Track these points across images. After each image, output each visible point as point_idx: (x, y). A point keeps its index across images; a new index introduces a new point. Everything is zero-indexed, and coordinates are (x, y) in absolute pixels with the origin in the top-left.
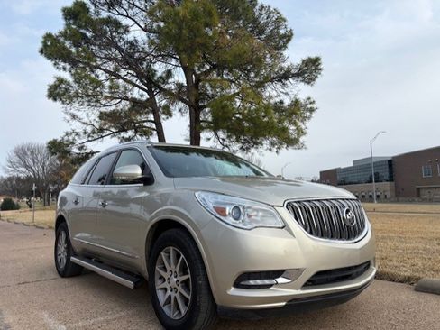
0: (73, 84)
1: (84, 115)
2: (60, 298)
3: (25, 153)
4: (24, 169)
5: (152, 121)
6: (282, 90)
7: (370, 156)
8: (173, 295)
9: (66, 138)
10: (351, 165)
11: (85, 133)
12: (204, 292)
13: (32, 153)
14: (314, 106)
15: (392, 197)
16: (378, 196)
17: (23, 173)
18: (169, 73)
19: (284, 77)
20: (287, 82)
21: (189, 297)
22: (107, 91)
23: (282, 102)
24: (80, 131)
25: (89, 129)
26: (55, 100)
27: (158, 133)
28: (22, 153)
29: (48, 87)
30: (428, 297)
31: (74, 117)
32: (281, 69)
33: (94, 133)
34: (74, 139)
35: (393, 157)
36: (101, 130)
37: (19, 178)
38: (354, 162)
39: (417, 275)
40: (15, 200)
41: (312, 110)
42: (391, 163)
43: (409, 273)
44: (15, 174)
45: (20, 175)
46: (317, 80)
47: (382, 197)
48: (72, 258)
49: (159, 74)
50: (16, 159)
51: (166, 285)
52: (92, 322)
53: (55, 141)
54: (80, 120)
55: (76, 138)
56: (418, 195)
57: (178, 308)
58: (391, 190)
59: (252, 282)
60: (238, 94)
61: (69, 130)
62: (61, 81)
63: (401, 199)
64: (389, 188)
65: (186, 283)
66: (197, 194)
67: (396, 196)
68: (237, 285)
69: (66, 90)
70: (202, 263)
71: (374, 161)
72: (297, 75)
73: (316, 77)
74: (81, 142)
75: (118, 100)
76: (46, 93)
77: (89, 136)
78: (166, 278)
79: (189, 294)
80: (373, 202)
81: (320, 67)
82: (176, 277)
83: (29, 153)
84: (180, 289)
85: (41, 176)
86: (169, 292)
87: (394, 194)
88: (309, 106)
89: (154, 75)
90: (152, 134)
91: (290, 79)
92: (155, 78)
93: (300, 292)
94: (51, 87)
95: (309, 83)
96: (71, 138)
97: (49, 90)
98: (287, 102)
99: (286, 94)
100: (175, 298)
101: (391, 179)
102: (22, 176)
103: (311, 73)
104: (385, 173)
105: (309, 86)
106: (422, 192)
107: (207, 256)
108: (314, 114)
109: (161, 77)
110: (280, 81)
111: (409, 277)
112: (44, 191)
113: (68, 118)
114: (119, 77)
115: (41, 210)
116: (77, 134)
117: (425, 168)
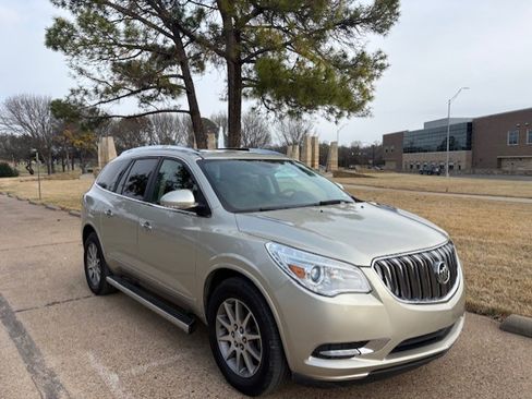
0: (78, 28)
1: (95, 70)
2: (101, 330)
3: (18, 107)
4: (20, 127)
5: (179, 76)
6: (346, 40)
7: (446, 117)
8: (238, 350)
9: (72, 98)
10: (422, 127)
11: (96, 91)
12: (277, 357)
13: (28, 107)
14: (385, 62)
15: (467, 168)
16: (451, 167)
17: (18, 131)
18: (201, 14)
19: (349, 22)
20: (353, 30)
21: (259, 359)
22: (123, 38)
23: (345, 56)
24: (91, 89)
25: (102, 88)
26: (56, 49)
27: (188, 93)
28: (14, 106)
29: (45, 32)
30: (515, 339)
31: (81, 72)
32: (347, 12)
33: (107, 91)
34: (82, 99)
35: (475, 119)
36: (116, 88)
37: (13, 137)
38: (425, 124)
39: (503, 307)
40: (12, 165)
41: (382, 67)
42: (470, 126)
43: (492, 304)
44: (9, 133)
45: (15, 134)
46: (392, 28)
47: (456, 168)
48: (108, 278)
49: (188, 14)
50: (7, 114)
51: (229, 338)
52: (146, 368)
53: (59, 101)
54: (89, 76)
55: (85, 98)
56: (499, 166)
57: (245, 365)
58: (467, 160)
59: (333, 353)
60: (289, 44)
61: (76, 88)
62: (61, 23)
63: (477, 171)
64: (464, 159)
65: (254, 343)
66: (268, 245)
67: (472, 167)
68: (316, 354)
69: (70, 36)
70: (275, 325)
71: (451, 123)
72: (367, 21)
73: (392, 23)
74: (92, 103)
75: (137, 51)
76: (44, 40)
77: (102, 96)
78: (230, 331)
79: (259, 355)
80: (444, 174)
81: (397, 10)
82: (242, 333)
83: (23, 107)
84: (247, 346)
85: (41, 135)
86: (233, 347)
87: (470, 165)
88: (379, 62)
89: (181, 16)
90: (179, 92)
91: (358, 26)
92: (183, 20)
93: (385, 362)
94: (49, 31)
95: (381, 32)
96: (78, 98)
97: (48, 36)
98: (351, 55)
99: (351, 45)
100: (241, 355)
101: (469, 147)
102: (18, 134)
103: (385, 19)
104: (462, 139)
105: (382, 36)
106: (504, 163)
107: (282, 320)
108: (384, 73)
109: (191, 18)
110: (344, 28)
111: (493, 310)
112: (46, 155)
113: (75, 73)
114: (136, 17)
115: (45, 179)
116: (86, 93)
117: (511, 134)
